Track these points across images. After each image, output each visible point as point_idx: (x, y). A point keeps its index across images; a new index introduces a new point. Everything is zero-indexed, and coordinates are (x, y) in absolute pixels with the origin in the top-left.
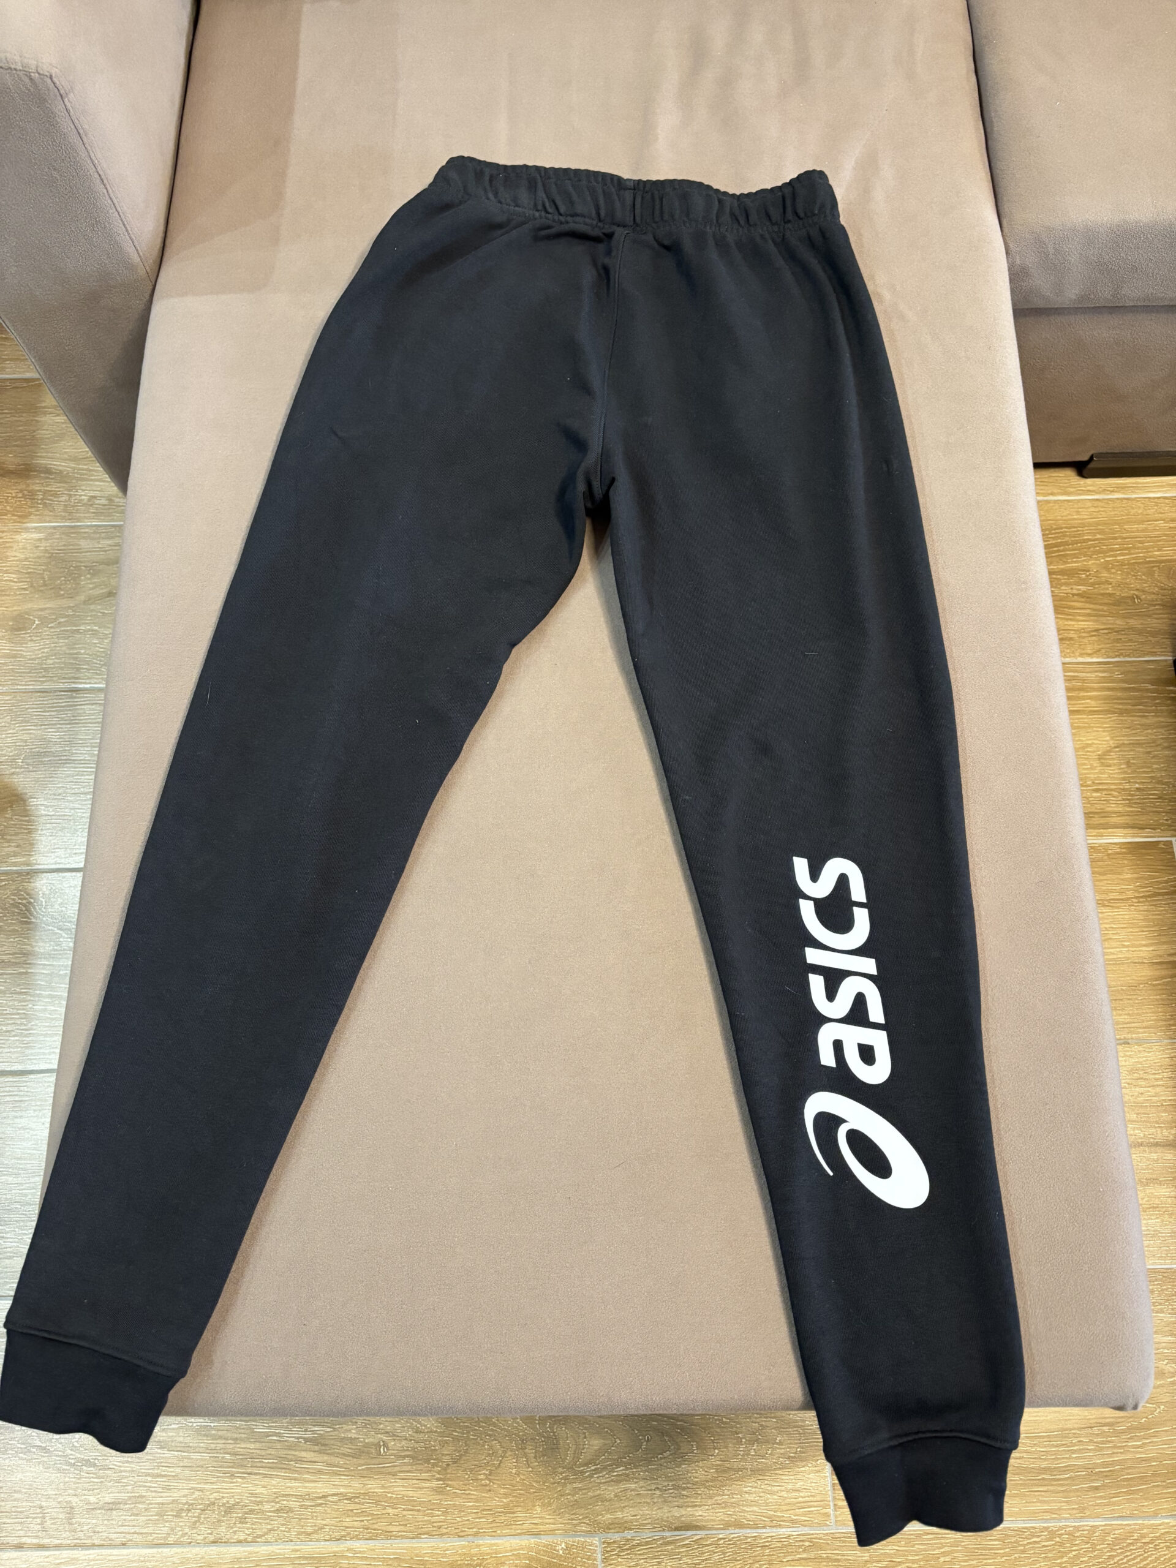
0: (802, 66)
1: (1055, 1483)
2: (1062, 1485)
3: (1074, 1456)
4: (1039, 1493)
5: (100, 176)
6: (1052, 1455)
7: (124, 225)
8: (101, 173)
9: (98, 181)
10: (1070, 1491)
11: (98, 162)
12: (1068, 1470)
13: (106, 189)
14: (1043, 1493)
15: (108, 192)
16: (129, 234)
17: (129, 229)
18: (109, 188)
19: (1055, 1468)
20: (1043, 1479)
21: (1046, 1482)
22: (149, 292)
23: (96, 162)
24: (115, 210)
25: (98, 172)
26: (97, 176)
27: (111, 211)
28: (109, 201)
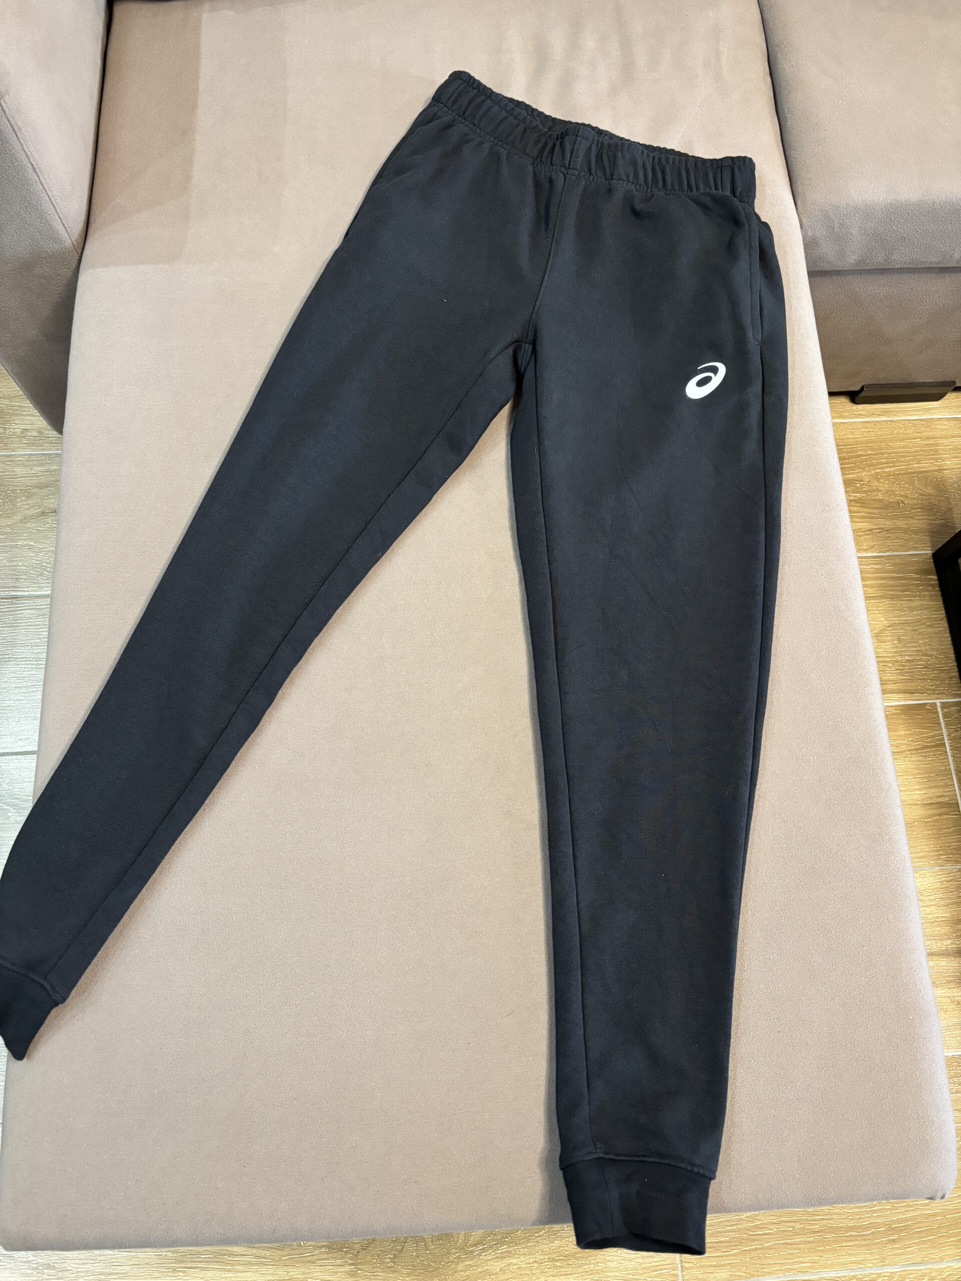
0: (628, 70)
1: (860, 1238)
2: (866, 1240)
3: (875, 1215)
4: (847, 1248)
5: (32, 165)
6: (857, 1215)
7: (54, 207)
8: (33, 163)
9: (31, 170)
10: (873, 1245)
11: (31, 153)
12: (870, 1227)
13: (38, 176)
14: (850, 1248)
15: (39, 179)
16: (58, 214)
17: (58, 210)
18: (40, 176)
19: (859, 1226)
20: (851, 1236)
21: (853, 1238)
22: (76, 262)
23: (29, 153)
24: (45, 194)
25: (31, 163)
26: (30, 166)
27: (42, 195)
28: (41, 187)
